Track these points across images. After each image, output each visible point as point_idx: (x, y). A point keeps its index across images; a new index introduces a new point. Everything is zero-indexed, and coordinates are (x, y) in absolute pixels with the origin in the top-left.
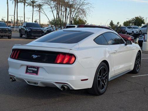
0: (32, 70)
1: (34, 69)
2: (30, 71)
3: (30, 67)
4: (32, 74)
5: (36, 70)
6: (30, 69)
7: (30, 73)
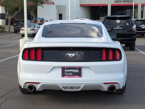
0: (71, 72)
1: (73, 71)
2: (68, 74)
3: (67, 69)
4: (72, 77)
5: (77, 71)
6: (68, 71)
7: (69, 76)
